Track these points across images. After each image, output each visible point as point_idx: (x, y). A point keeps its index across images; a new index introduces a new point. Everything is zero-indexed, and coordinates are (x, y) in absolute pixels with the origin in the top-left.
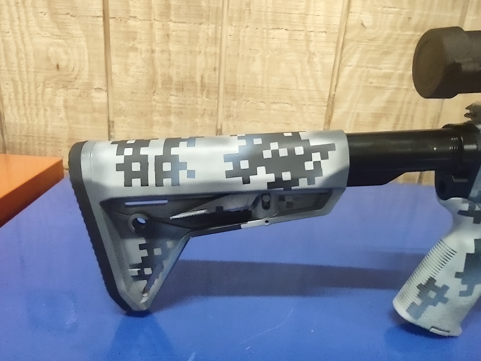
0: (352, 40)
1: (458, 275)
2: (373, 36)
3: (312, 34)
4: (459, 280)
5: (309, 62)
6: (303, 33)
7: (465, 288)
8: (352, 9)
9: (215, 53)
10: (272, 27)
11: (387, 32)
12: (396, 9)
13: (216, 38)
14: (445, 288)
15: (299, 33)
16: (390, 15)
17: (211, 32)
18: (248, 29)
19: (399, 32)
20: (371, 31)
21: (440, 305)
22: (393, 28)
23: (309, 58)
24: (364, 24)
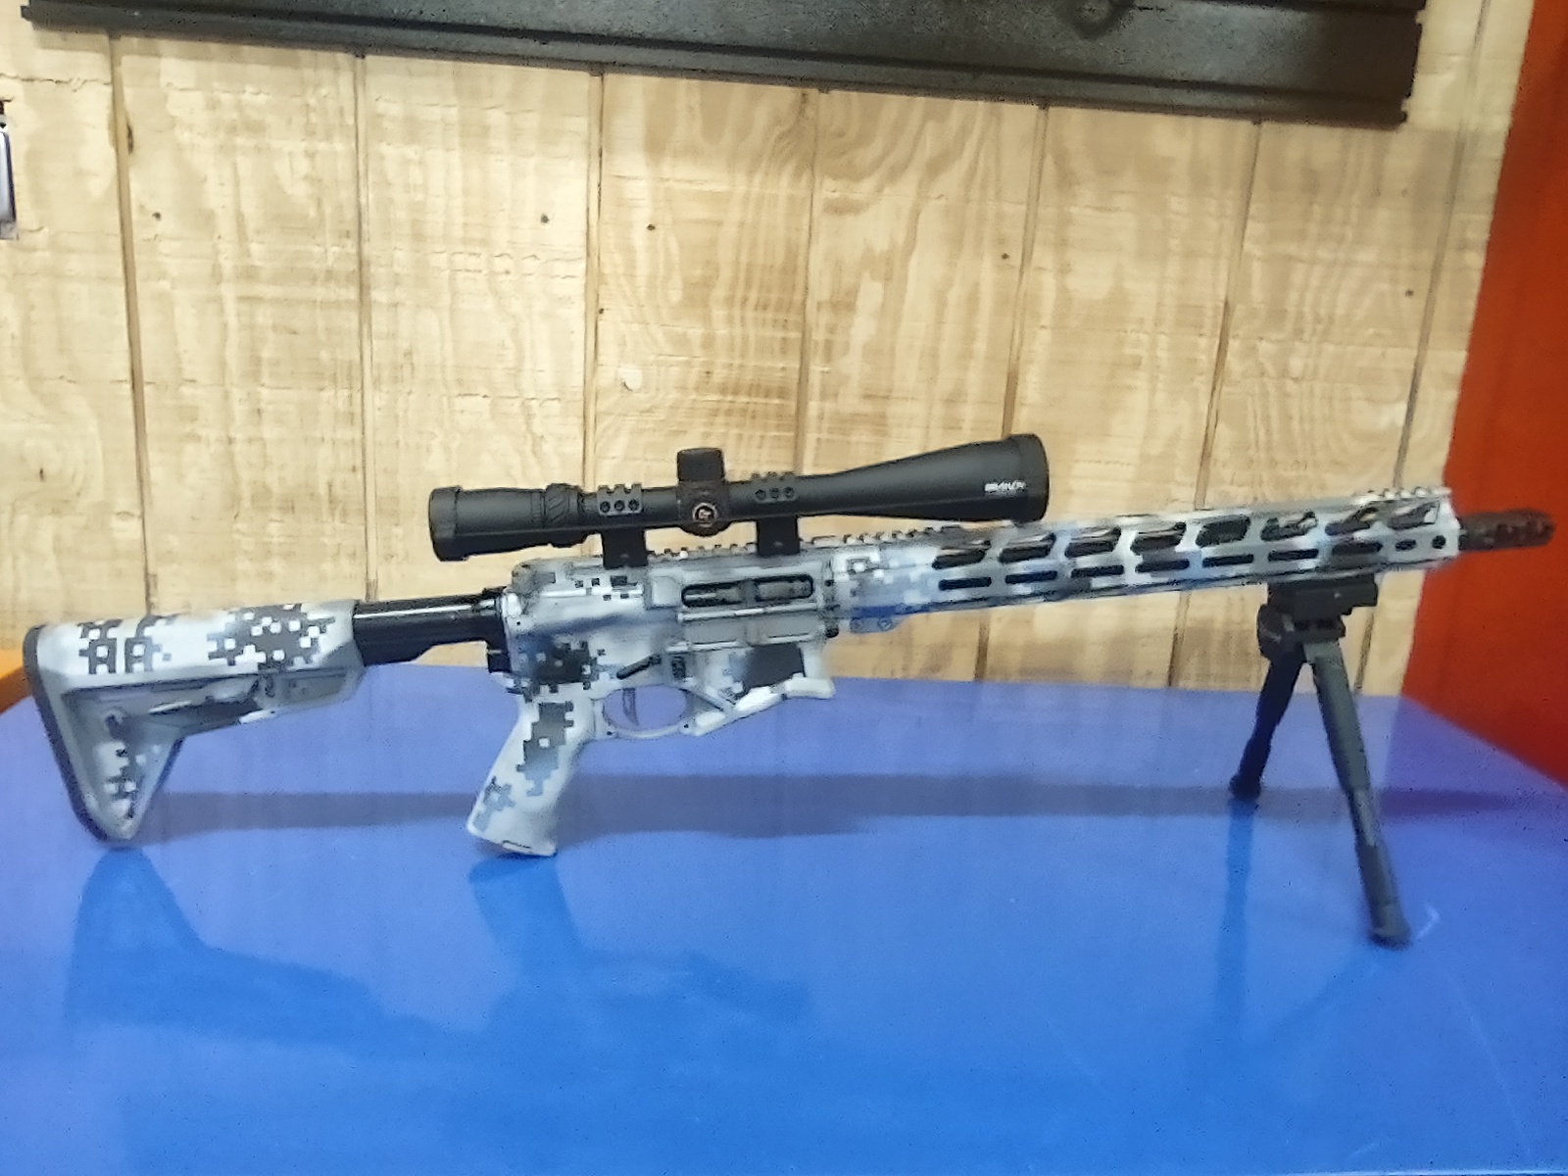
0: (608, 413)
1: (519, 768)
2: (648, 406)
3: (534, 402)
4: (521, 775)
5: (534, 453)
6: (518, 403)
7: (531, 785)
8: (601, 359)
9: (353, 441)
10: (456, 392)
11: (673, 396)
12: (681, 358)
13: (352, 414)
14: (508, 787)
15: (510, 401)
16: (674, 368)
17: (342, 406)
18: (412, 397)
19: (693, 396)
20: (642, 396)
21: (507, 810)
22: (683, 388)
23: (534, 445)
24: (628, 385)
